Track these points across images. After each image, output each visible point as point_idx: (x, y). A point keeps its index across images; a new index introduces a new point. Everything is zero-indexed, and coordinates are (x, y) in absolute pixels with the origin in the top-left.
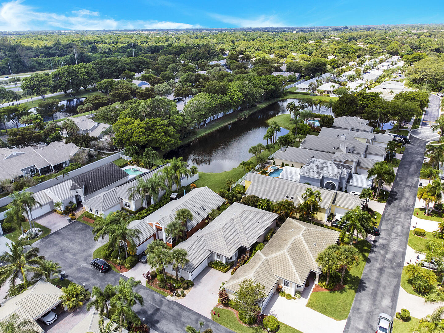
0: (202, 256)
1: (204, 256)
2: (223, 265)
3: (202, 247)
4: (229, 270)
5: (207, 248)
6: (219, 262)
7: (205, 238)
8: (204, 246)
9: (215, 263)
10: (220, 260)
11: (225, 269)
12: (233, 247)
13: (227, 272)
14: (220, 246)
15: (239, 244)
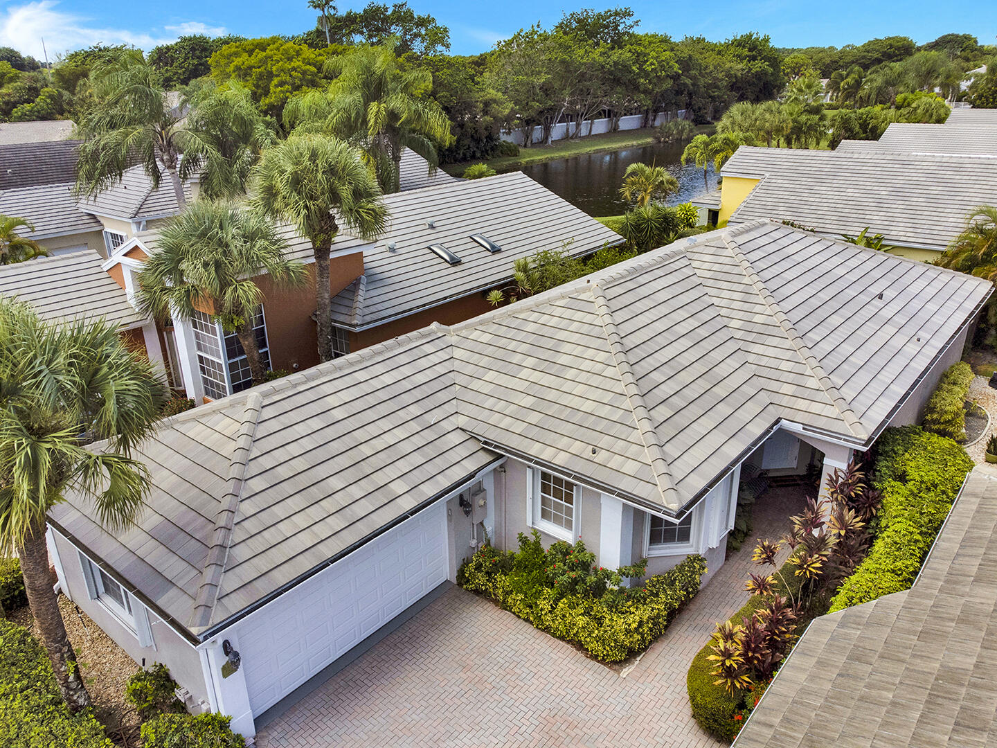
0: (391, 472)
1: (417, 476)
2: (598, 590)
3: (415, 410)
4: (656, 638)
5: (461, 421)
6: (563, 550)
7: (458, 353)
8: (428, 404)
9: (523, 566)
10: (566, 536)
11: (619, 624)
12: (707, 423)
13: (632, 654)
14: (575, 402)
15: (752, 408)
